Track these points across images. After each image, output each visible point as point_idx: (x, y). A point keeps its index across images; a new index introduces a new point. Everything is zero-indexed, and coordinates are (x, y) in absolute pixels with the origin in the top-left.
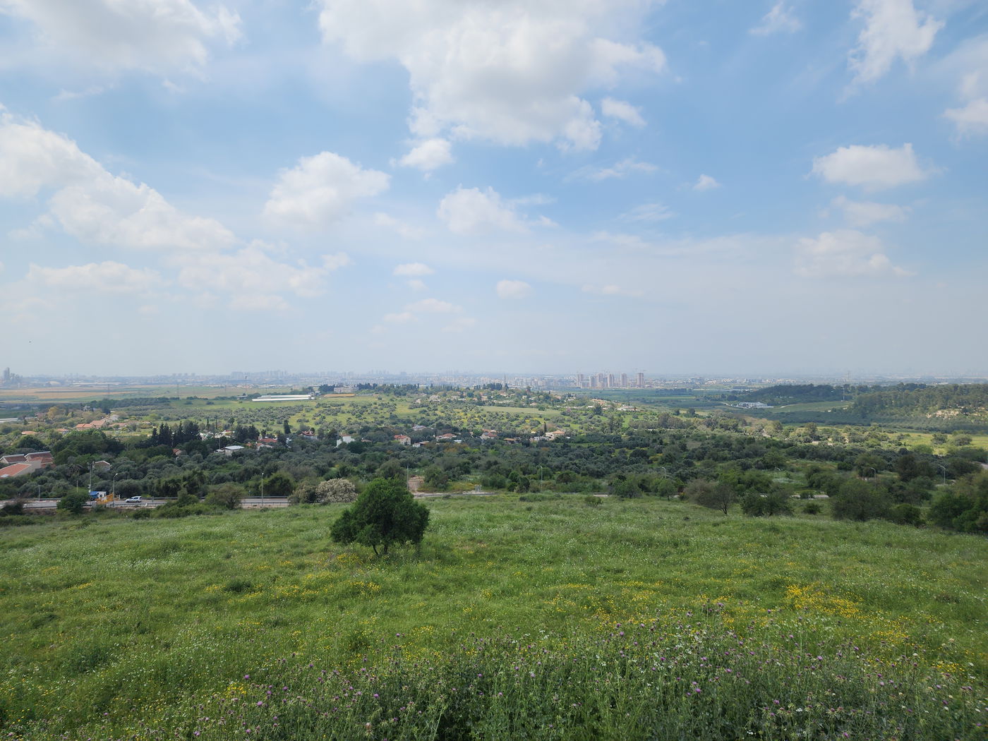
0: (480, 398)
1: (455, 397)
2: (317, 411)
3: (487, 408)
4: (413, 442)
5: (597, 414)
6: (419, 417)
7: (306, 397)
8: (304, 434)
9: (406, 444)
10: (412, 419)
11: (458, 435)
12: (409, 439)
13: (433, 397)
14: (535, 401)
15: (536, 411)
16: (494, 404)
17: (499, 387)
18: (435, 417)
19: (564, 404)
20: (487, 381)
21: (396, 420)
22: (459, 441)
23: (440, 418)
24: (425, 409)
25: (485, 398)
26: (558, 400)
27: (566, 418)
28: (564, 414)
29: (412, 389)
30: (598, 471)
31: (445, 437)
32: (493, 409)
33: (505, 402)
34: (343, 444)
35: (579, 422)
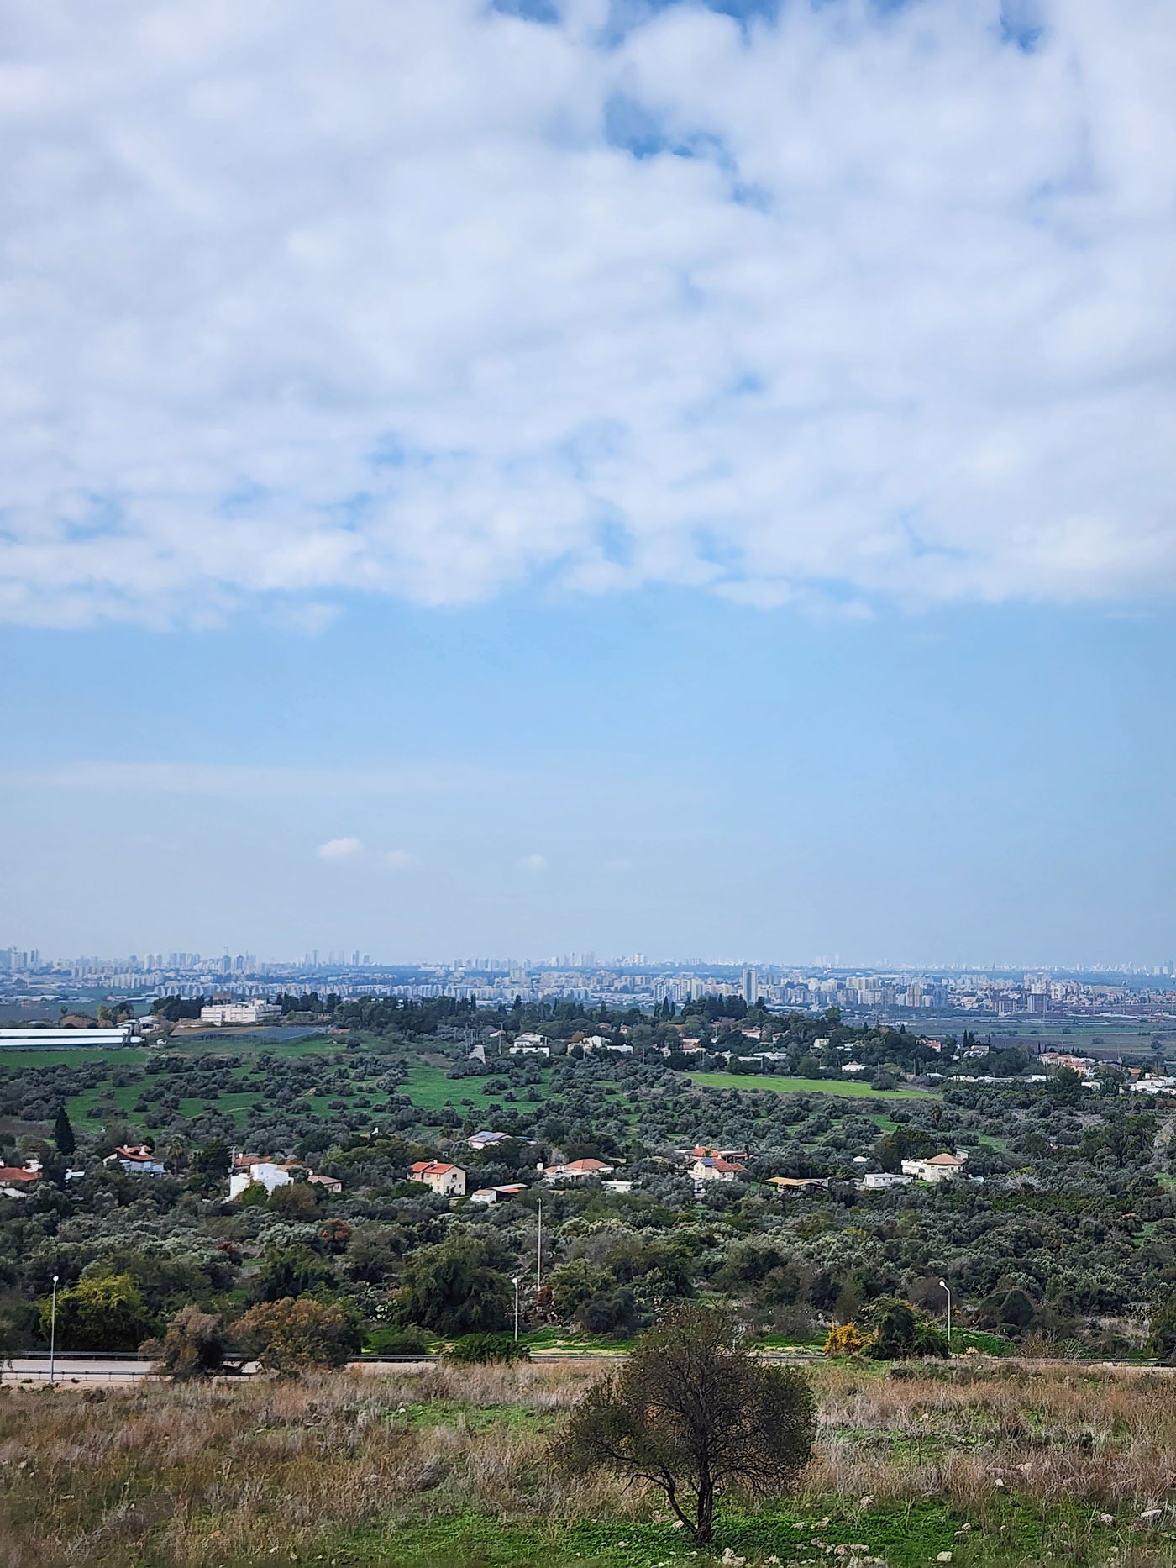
0: (677, 1045)
1: (597, 1041)
2: (150, 1084)
3: (700, 1079)
4: (472, 1186)
5: (1065, 1102)
6: (484, 1103)
7: (114, 1035)
8: (121, 1156)
9: (451, 1193)
10: (462, 1112)
11: (616, 1165)
12: (462, 1175)
13: (528, 1042)
14: (856, 1057)
15: (863, 1090)
16: (719, 1065)
17: (734, 1008)
18: (533, 1107)
19: (954, 1069)
20: (696, 988)
21: (405, 1114)
22: (622, 1187)
23: (552, 1107)
24: (503, 1078)
25: (691, 1046)
26: (931, 1055)
27: (966, 1115)
28: (955, 1100)
29: (459, 1012)
30: (1101, 1292)
31: (575, 1170)
32: (723, 1081)
33: (758, 1057)
34: (256, 1191)
35: (1006, 1126)
